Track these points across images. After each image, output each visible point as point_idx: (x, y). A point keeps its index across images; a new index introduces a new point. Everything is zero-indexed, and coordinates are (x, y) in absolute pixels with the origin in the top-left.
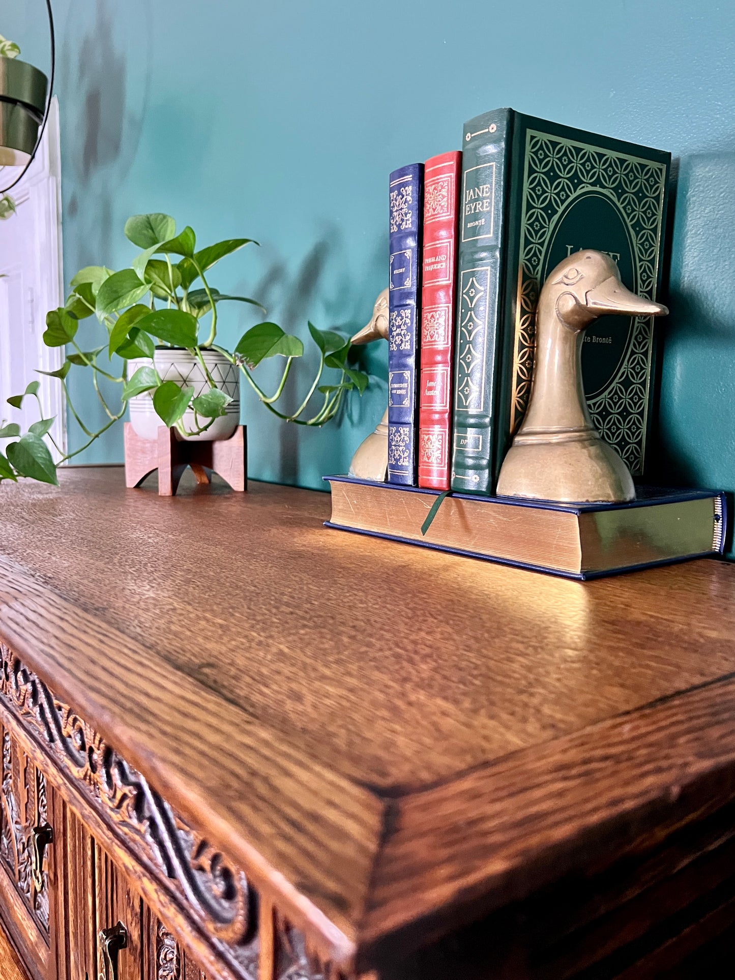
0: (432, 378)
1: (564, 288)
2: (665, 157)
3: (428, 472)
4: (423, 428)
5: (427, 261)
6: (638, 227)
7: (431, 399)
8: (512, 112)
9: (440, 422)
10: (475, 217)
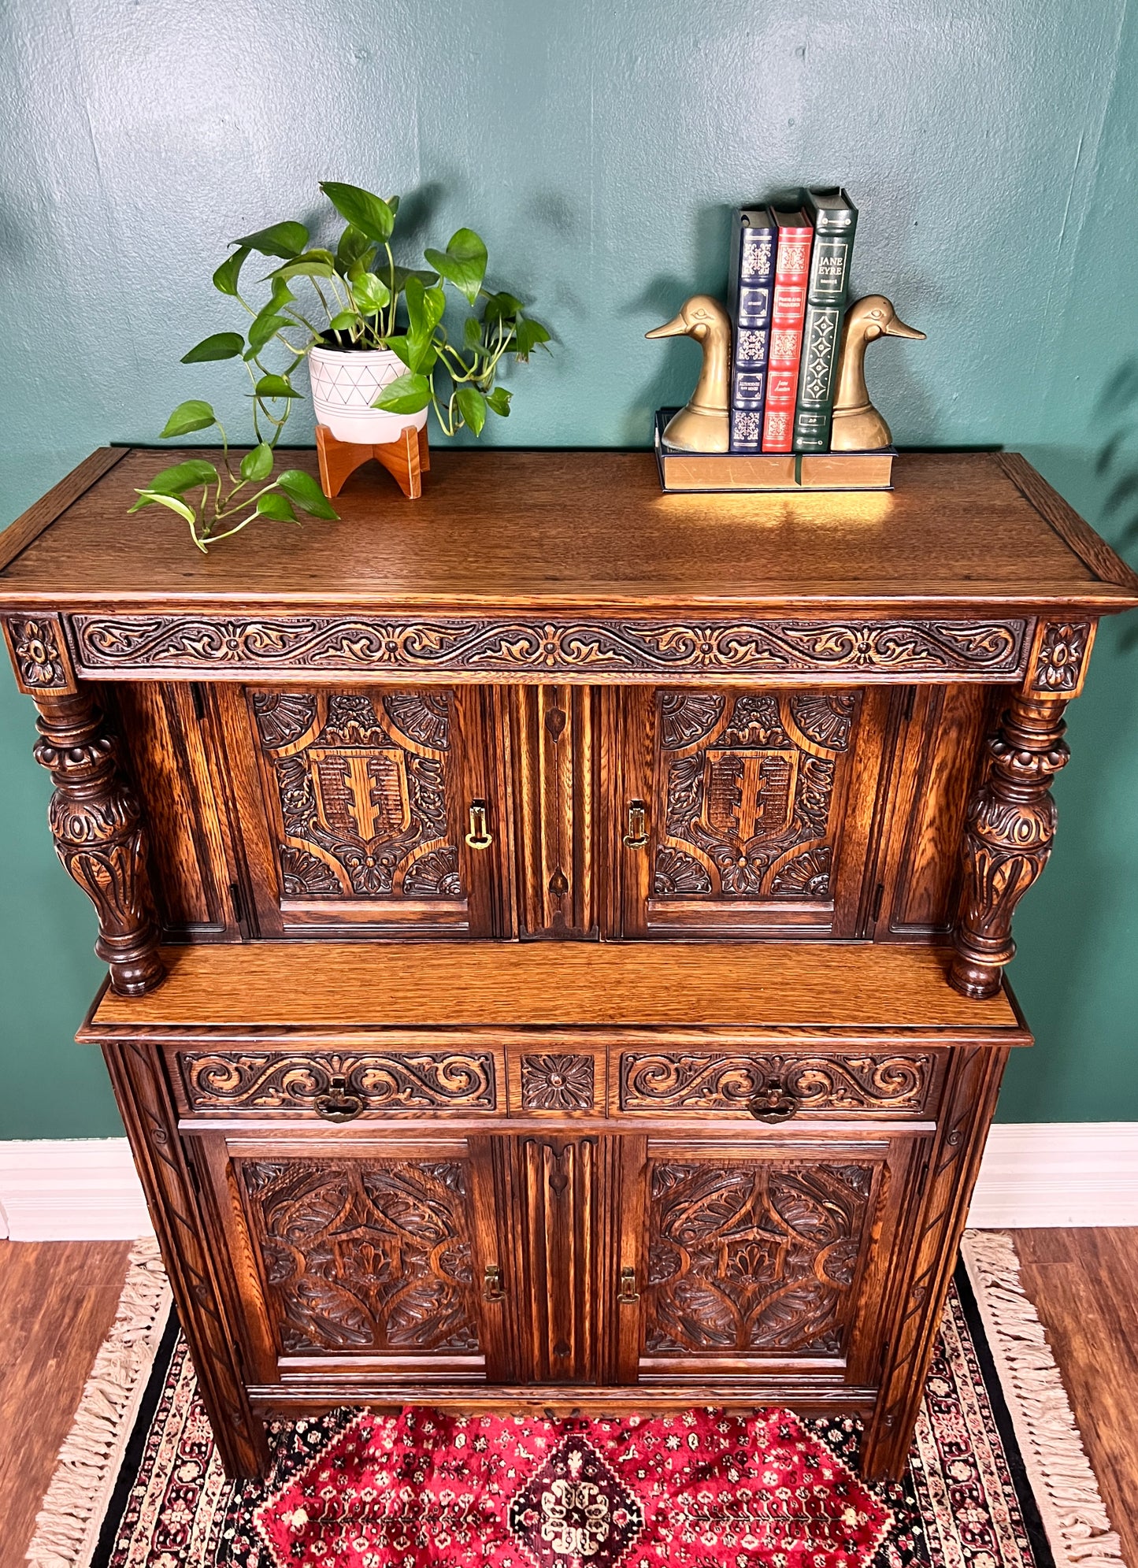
1: (871, 321)
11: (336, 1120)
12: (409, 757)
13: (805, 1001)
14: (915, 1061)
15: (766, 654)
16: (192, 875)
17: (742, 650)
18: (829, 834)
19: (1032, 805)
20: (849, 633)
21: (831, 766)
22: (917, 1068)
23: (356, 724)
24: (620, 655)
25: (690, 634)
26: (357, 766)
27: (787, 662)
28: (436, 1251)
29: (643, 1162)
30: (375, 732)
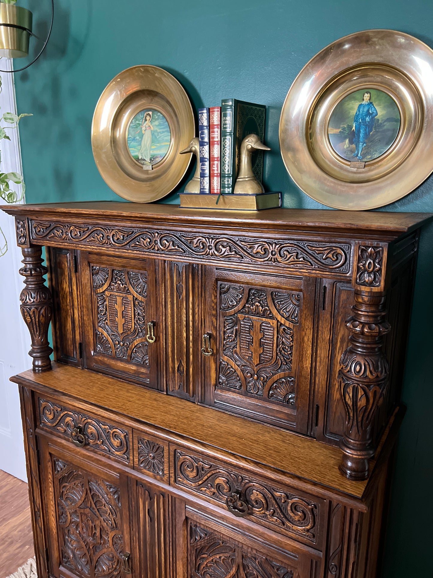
0: (214, 164)
1: (248, 143)
2: (264, 107)
3: (214, 189)
4: (211, 178)
5: (211, 134)
6: (259, 125)
7: (214, 170)
8: (235, 100)
9: (217, 176)
10: (226, 124)
11: (77, 445)
12: (135, 299)
13: (257, 449)
14: (309, 505)
15: (233, 253)
16: (70, 336)
17: (224, 250)
18: (293, 370)
19: (365, 355)
20: (267, 245)
21: (292, 331)
22: (309, 509)
23: (120, 283)
24: (179, 248)
25: (204, 240)
26: (119, 300)
27: (243, 258)
28: (111, 535)
29: (184, 518)
30: (125, 287)
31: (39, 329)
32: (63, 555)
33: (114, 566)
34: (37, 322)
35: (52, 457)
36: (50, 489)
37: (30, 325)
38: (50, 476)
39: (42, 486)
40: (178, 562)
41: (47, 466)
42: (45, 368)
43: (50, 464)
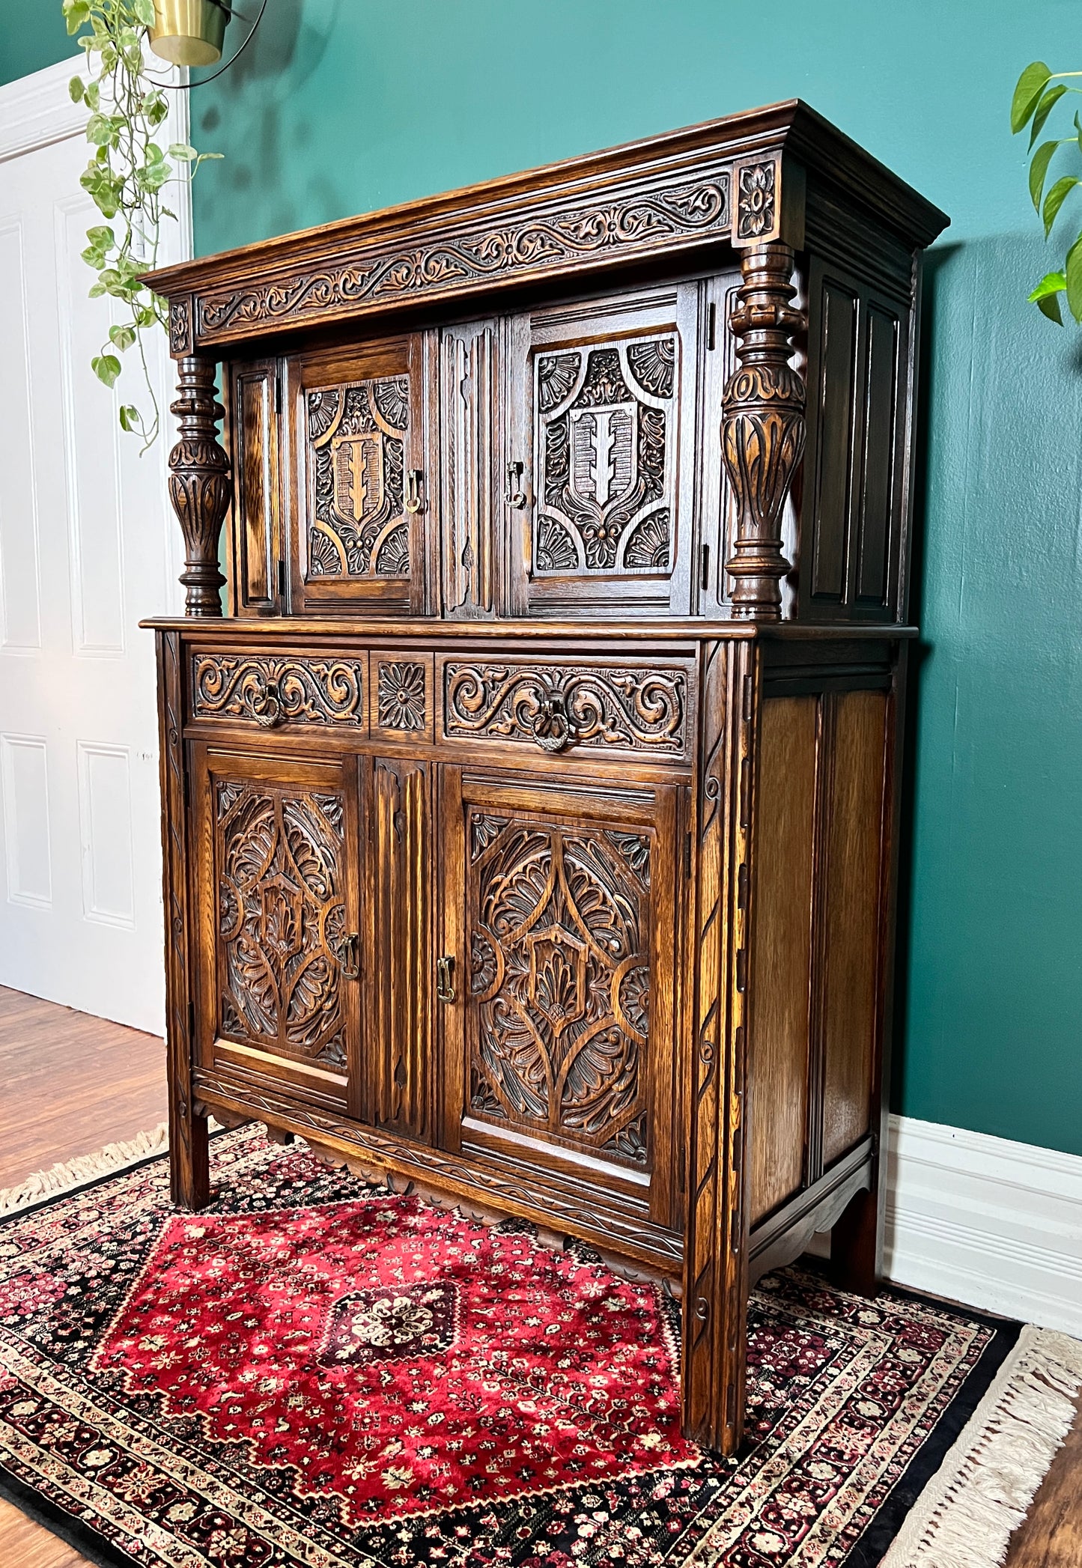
12: (386, 440)
18: (666, 494)
21: (662, 416)
23: (359, 414)
26: (357, 449)
28: (323, 913)
29: (459, 800)
30: (368, 419)
31: (203, 523)
32: (226, 1012)
33: (327, 988)
34: (199, 507)
35: (214, 782)
36: (207, 855)
37: (183, 512)
38: (207, 826)
39: (191, 854)
40: (447, 910)
41: (202, 803)
42: (209, 610)
43: (208, 798)
